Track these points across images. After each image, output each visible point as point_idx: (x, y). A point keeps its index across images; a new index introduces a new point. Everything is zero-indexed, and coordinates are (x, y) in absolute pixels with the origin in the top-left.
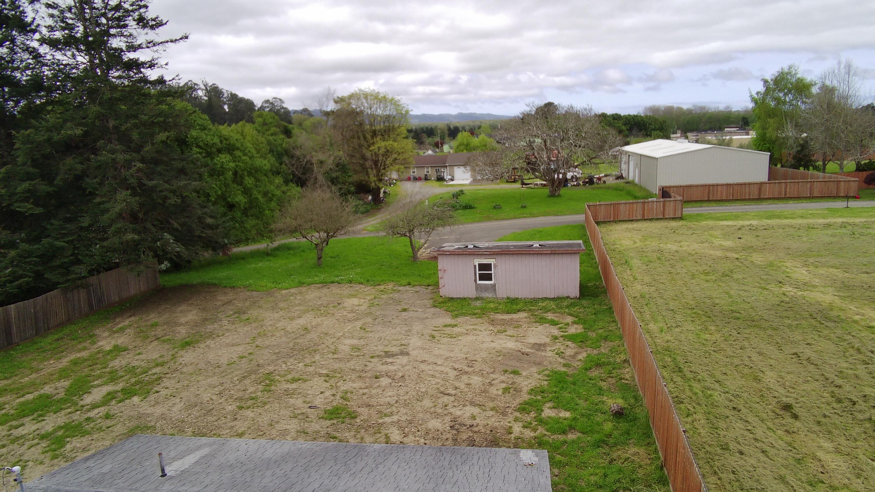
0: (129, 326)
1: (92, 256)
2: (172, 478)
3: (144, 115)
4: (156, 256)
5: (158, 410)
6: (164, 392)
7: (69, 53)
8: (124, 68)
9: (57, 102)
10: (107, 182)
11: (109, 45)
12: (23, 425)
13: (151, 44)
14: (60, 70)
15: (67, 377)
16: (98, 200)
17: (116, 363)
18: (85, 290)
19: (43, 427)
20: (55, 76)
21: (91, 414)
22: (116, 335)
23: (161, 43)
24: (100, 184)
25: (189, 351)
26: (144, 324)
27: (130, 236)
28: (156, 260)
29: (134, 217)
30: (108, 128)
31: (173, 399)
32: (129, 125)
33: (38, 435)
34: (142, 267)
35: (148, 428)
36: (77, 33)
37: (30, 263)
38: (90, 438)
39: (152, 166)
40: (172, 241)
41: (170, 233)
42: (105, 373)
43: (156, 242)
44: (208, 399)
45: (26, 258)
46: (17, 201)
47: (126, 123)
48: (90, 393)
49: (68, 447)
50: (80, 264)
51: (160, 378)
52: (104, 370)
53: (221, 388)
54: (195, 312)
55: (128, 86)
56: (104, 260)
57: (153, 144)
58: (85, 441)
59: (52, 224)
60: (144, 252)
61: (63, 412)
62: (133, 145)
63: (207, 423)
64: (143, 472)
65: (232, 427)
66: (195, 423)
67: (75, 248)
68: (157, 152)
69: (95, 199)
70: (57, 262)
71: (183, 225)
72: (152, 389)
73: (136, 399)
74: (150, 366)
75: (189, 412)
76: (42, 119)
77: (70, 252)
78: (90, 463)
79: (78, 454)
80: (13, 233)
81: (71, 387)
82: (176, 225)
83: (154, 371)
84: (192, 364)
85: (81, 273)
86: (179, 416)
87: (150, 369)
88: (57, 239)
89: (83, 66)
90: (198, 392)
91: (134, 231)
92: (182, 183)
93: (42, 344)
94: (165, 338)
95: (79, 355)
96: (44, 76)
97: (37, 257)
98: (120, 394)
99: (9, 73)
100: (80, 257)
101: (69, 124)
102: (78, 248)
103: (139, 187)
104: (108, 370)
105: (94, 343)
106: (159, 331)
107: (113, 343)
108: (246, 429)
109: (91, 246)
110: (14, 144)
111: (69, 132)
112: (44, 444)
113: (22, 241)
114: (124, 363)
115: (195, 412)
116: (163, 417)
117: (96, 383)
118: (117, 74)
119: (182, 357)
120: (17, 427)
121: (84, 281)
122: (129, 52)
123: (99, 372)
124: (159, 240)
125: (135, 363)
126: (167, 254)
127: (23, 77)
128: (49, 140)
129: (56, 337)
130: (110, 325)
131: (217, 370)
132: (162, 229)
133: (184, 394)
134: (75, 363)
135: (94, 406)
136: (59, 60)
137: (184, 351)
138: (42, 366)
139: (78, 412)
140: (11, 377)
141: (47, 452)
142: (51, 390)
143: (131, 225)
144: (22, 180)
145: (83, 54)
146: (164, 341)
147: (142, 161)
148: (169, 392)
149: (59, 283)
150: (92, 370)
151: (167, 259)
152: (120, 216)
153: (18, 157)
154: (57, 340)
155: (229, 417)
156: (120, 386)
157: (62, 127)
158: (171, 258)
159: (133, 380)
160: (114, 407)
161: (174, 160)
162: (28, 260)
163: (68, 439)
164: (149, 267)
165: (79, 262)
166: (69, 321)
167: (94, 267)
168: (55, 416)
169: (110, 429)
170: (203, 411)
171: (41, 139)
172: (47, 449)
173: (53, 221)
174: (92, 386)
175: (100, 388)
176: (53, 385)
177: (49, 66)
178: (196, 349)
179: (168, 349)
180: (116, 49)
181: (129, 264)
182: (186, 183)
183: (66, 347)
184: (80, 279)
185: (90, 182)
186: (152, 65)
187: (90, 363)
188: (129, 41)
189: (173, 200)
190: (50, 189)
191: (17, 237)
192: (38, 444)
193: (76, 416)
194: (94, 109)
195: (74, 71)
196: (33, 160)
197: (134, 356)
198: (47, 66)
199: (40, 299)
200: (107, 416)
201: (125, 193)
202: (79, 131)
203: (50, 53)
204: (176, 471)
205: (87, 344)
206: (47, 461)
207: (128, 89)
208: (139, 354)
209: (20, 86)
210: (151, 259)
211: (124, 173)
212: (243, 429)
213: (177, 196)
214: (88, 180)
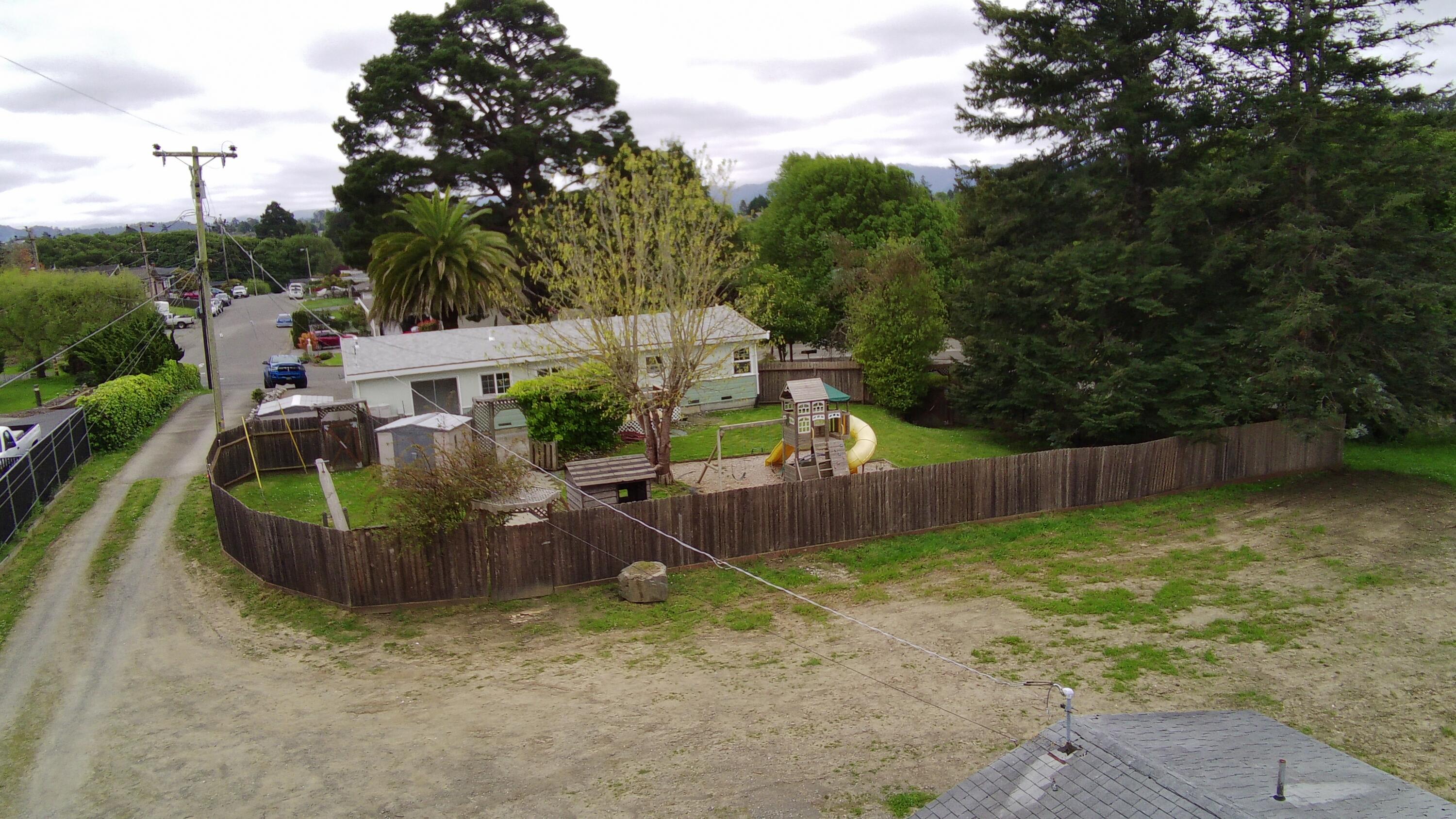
0: (1273, 522)
1: (1236, 394)
2: (1291, 808)
3: (1373, 160)
4: (1346, 410)
5: (1293, 679)
6: (1308, 652)
7: (1259, 60)
8: (1349, 76)
9: (1227, 141)
10: (1284, 275)
11: (1328, 38)
12: (1085, 624)
13: (1406, 30)
14: (1238, 90)
15: (1160, 575)
16: (1264, 303)
17: (1240, 577)
18: (1214, 447)
19: (1112, 639)
20: (1231, 98)
21: (1186, 645)
22: (1249, 530)
23: (1426, 27)
24: (1272, 277)
25: (1371, 595)
26: (1299, 524)
27: (1305, 371)
28: (1342, 419)
29: (1319, 339)
30: (1303, 183)
31: (1323, 669)
32: (1341, 178)
33: (1103, 646)
34: (1316, 428)
35: (1270, 702)
36: (1275, 25)
37: (1140, 390)
38: (1175, 682)
39: (1370, 251)
40: (1380, 390)
41: (1377, 373)
42: (1218, 586)
43: (1351, 387)
44: (1388, 693)
45: (1136, 381)
46: (1140, 296)
47: (1337, 175)
48: (1190, 610)
49: (1140, 681)
50: (1214, 404)
51: (1308, 625)
52: (1218, 582)
53: (1416, 682)
54: (1397, 526)
55: (1352, 108)
56: (1253, 403)
57: (1379, 213)
58: (1167, 682)
59: (1184, 335)
60: (1325, 401)
61: (1144, 626)
62: (1342, 213)
63: (1375, 734)
64: (1248, 775)
65: (1420, 762)
66: (1353, 725)
67: (1213, 377)
68: (1384, 225)
69: (1260, 301)
70: (1180, 395)
71: (1406, 363)
72: (1290, 639)
73: (1259, 646)
74: (1295, 600)
75: (1346, 702)
76: (1200, 169)
77: (1202, 383)
78: (1168, 725)
79: (1152, 698)
80: (1127, 340)
81: (1162, 592)
82: (1394, 362)
83: (1299, 609)
84: (1370, 619)
85: (1213, 419)
86: (1328, 703)
87: (1294, 604)
88: (1187, 359)
89: (1279, 78)
90: (1372, 675)
91: (1315, 363)
92: (1421, 286)
93: (1135, 514)
94: (1332, 558)
95: (1184, 546)
96: (1214, 99)
97: (1152, 382)
98: (1235, 629)
99: (1161, 99)
100: (1216, 392)
101: (1240, 178)
102: (1216, 377)
103: (1338, 286)
104: (1224, 583)
105: (1210, 534)
106: (1324, 544)
107: (1241, 542)
108: (1448, 776)
109: (1237, 377)
110: (1151, 209)
111: (1239, 191)
112: (1108, 663)
113: (1136, 355)
114: (1252, 579)
115: (1357, 707)
116: (1297, 693)
117: (1202, 597)
118: (1333, 89)
119: (1356, 601)
120: (1077, 625)
121: (1215, 431)
122: (1362, 48)
123: (1209, 582)
124: (1356, 384)
125: (1270, 586)
126: (1367, 411)
127: (1180, 105)
128: (1203, 204)
129: (1157, 508)
130: (1242, 512)
131: (1416, 646)
132: (1364, 364)
133: (1344, 668)
134: (1176, 556)
135: (1191, 634)
136: (1240, 73)
137: (1362, 591)
138: (1127, 547)
139: (1166, 635)
140: (1082, 550)
141: (1110, 676)
142: (1134, 586)
143: (1311, 352)
144: (1154, 264)
145: (1281, 59)
146: (1329, 564)
147: (1353, 243)
148: (1318, 654)
149: (1177, 428)
150: (1200, 576)
151: (1363, 421)
152: (1296, 334)
153: (1153, 229)
154: (1157, 513)
155: (1420, 741)
156: (1238, 616)
157: (1229, 183)
158: (1372, 420)
159: (1262, 613)
160: (1222, 647)
161: (1414, 240)
162: (1140, 384)
163: (1143, 670)
164: (1329, 429)
165: (1212, 400)
166: (1179, 489)
167: (1235, 412)
168: (1132, 627)
169: (1207, 679)
170: (1373, 712)
171: (1193, 201)
172: (1111, 672)
173: (1186, 331)
174: (1195, 602)
175: (1206, 609)
176: (1137, 580)
177: (1225, 84)
178: (1384, 594)
179: (1332, 580)
180: (1339, 46)
181: (1295, 416)
182: (1429, 285)
183: (1168, 527)
184: (1210, 427)
185: (1257, 273)
186: (1400, 68)
187: (1199, 563)
188: (1367, 29)
189: (1400, 316)
190: (1191, 281)
191: (1131, 347)
192: (1100, 660)
193: (1161, 639)
194: (1286, 151)
195: (1262, 88)
196: (1175, 233)
197: (1272, 573)
198: (1220, 83)
199: (1144, 446)
200: (1208, 658)
201: (1311, 295)
202: (1255, 190)
203: (1229, 63)
204: (1302, 800)
205: (1200, 532)
206: (1106, 689)
207: (1349, 114)
208: (1280, 573)
209: (1174, 120)
210: (1334, 415)
211: (1317, 260)
212: (1442, 774)
213: (1408, 309)
214: (1254, 270)
